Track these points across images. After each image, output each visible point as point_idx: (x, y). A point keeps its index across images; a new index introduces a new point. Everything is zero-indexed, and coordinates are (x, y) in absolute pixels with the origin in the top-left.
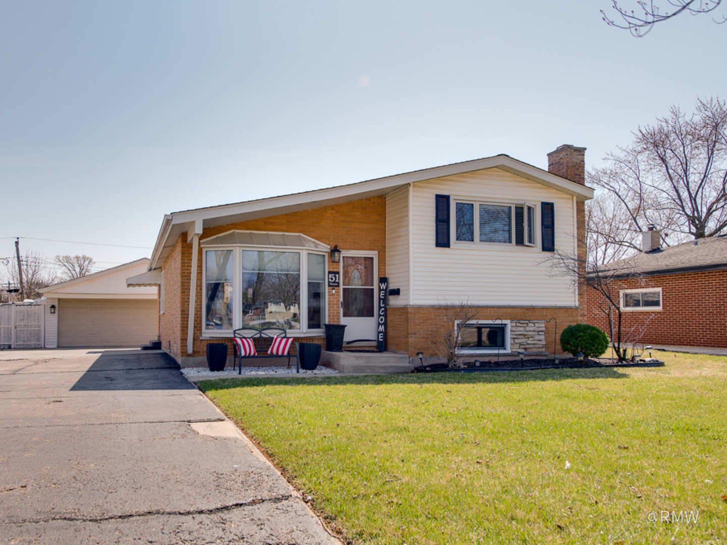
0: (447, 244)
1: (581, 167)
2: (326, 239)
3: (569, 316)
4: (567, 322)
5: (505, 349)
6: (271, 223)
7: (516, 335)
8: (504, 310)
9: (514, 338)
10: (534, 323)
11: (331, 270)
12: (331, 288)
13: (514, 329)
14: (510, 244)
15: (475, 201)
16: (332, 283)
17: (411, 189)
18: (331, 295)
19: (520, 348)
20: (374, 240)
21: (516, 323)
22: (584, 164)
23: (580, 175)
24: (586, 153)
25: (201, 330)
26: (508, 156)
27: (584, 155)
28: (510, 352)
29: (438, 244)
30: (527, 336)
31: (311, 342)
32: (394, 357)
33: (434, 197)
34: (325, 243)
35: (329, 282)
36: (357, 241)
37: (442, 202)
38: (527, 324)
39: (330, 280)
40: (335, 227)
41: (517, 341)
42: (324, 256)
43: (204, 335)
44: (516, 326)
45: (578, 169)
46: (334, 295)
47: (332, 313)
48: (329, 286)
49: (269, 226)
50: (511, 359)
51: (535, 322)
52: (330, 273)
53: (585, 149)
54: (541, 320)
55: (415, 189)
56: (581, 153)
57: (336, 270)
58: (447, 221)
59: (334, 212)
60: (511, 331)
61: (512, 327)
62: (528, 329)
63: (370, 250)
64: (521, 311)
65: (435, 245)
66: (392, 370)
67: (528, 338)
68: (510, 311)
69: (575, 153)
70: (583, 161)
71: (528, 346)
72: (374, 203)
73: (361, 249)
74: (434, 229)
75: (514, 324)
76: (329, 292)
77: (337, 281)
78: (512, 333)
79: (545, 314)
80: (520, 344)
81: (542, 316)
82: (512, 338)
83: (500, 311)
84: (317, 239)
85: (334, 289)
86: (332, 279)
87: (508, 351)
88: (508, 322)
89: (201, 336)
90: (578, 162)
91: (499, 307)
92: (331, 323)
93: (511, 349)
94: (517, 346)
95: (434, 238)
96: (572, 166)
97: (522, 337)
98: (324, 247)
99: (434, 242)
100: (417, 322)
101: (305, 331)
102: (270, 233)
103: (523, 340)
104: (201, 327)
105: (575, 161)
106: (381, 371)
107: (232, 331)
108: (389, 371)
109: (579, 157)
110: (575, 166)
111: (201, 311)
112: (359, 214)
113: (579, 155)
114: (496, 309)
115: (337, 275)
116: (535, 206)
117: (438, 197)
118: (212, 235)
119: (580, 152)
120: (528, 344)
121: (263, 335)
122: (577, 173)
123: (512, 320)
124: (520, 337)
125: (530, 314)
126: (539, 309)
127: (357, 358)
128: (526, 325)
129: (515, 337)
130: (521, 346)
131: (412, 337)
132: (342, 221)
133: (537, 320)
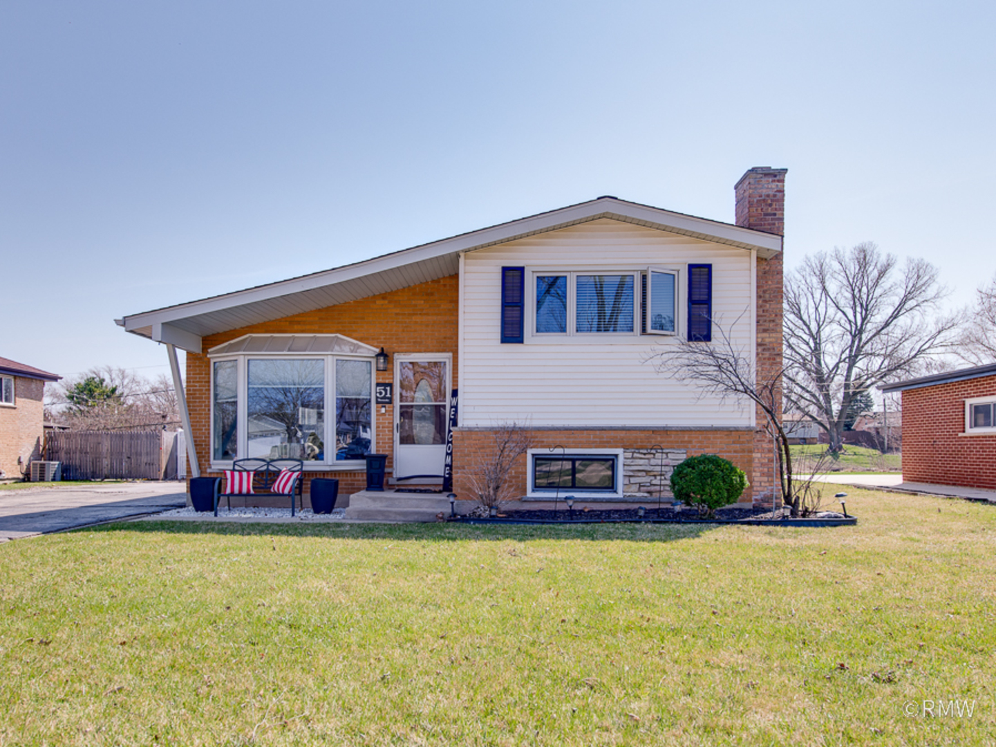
0: (518, 339)
1: (777, 201)
2: (373, 339)
3: (734, 443)
4: (730, 452)
5: (615, 492)
6: (299, 323)
7: (632, 471)
8: (612, 434)
9: (630, 476)
10: (667, 453)
11: (381, 381)
12: (381, 405)
13: (628, 462)
14: (631, 333)
15: (570, 272)
16: (381, 398)
17: (462, 261)
18: (379, 414)
19: (639, 491)
20: (445, 338)
21: (633, 453)
22: (784, 195)
23: (775, 214)
24: (787, 177)
25: (209, 461)
26: (616, 198)
27: (783, 181)
28: (622, 496)
29: (505, 339)
30: (652, 474)
31: (333, 478)
32: (429, 500)
33: (500, 271)
34: (372, 345)
35: (377, 398)
36: (419, 340)
37: (512, 278)
38: (654, 454)
39: (378, 395)
40: (387, 322)
41: (633, 480)
42: (370, 362)
43: (213, 467)
44: (633, 458)
45: (770, 205)
46: (383, 414)
47: (382, 439)
48: (378, 403)
49: (296, 327)
50: (623, 507)
51: (667, 451)
52: (378, 385)
53: (785, 170)
54: (679, 448)
55: (468, 261)
56: (778, 178)
57: (387, 381)
58: (520, 305)
59: (386, 302)
60: (624, 465)
61: (625, 458)
62: (653, 462)
63: (438, 351)
64: (642, 435)
65: (500, 341)
66: (416, 517)
67: (655, 476)
68: (623, 434)
69: (764, 180)
70: (782, 191)
71: (652, 488)
72: (445, 285)
73: (425, 351)
74: (499, 316)
75: (629, 455)
76: (377, 411)
77: (388, 395)
78: (626, 468)
79: (686, 439)
80: (640, 485)
81: (682, 442)
82: (625, 476)
83: (604, 434)
84: (361, 340)
85: (385, 407)
86: (381, 393)
87: (620, 495)
88: (619, 451)
89: (210, 468)
90: (771, 193)
91: (602, 429)
92: (381, 453)
93: (624, 492)
94: (635, 488)
95: (499, 330)
96: (758, 201)
97: (644, 474)
98: (369, 350)
99: (499, 336)
100: (466, 452)
101: (330, 463)
102: (296, 335)
103: (646, 480)
104: (209, 457)
105: (764, 192)
106: (398, 518)
107: (232, 462)
108: (411, 518)
109: (773, 185)
110: (764, 200)
111: (209, 437)
112: (422, 302)
113: (773, 181)
114: (598, 432)
115: (388, 388)
116: (678, 271)
117: (505, 270)
118: (223, 342)
119: (775, 176)
120: (652, 485)
121: (271, 468)
122: (770, 210)
123: (626, 448)
124: (640, 474)
125: (659, 439)
126: (677, 431)
127: (374, 499)
128: (652, 456)
129: (631, 474)
130: (642, 488)
131: (457, 473)
132: (397, 314)
133: (671, 448)
